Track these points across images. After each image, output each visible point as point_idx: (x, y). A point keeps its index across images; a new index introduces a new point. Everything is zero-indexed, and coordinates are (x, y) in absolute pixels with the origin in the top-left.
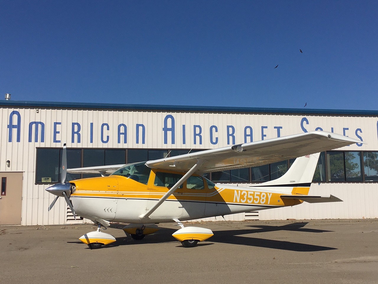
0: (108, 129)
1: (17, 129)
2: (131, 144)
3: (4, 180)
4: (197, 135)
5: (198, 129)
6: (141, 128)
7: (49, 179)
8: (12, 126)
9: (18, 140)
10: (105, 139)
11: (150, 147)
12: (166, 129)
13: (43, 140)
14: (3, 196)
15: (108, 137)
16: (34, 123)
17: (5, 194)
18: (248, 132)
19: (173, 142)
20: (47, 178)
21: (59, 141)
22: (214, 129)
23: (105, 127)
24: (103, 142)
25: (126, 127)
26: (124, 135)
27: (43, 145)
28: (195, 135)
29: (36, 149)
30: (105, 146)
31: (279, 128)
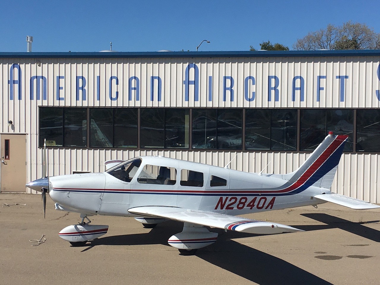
0: (117, 84)
1: (18, 84)
2: (145, 102)
3: (7, 142)
4: (228, 89)
5: (228, 82)
6: (156, 81)
7: (53, 142)
8: (13, 82)
9: (20, 98)
10: (114, 96)
11: (168, 105)
12: (187, 82)
13: (45, 98)
14: (6, 160)
15: (117, 93)
16: (36, 77)
17: (9, 158)
18: (298, 85)
19: (196, 99)
20: (51, 141)
21: (62, 99)
22: (250, 81)
23: (114, 81)
24: (111, 99)
25: (139, 81)
26: (136, 90)
27: (45, 104)
28: (225, 89)
29: (38, 108)
30: (114, 104)
31: (342, 79)
